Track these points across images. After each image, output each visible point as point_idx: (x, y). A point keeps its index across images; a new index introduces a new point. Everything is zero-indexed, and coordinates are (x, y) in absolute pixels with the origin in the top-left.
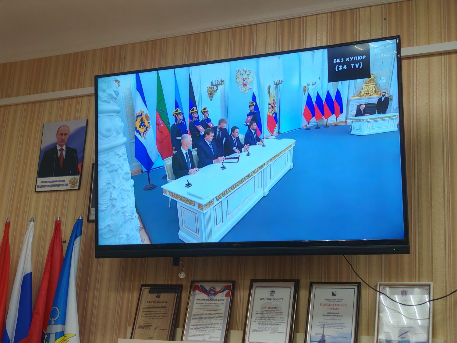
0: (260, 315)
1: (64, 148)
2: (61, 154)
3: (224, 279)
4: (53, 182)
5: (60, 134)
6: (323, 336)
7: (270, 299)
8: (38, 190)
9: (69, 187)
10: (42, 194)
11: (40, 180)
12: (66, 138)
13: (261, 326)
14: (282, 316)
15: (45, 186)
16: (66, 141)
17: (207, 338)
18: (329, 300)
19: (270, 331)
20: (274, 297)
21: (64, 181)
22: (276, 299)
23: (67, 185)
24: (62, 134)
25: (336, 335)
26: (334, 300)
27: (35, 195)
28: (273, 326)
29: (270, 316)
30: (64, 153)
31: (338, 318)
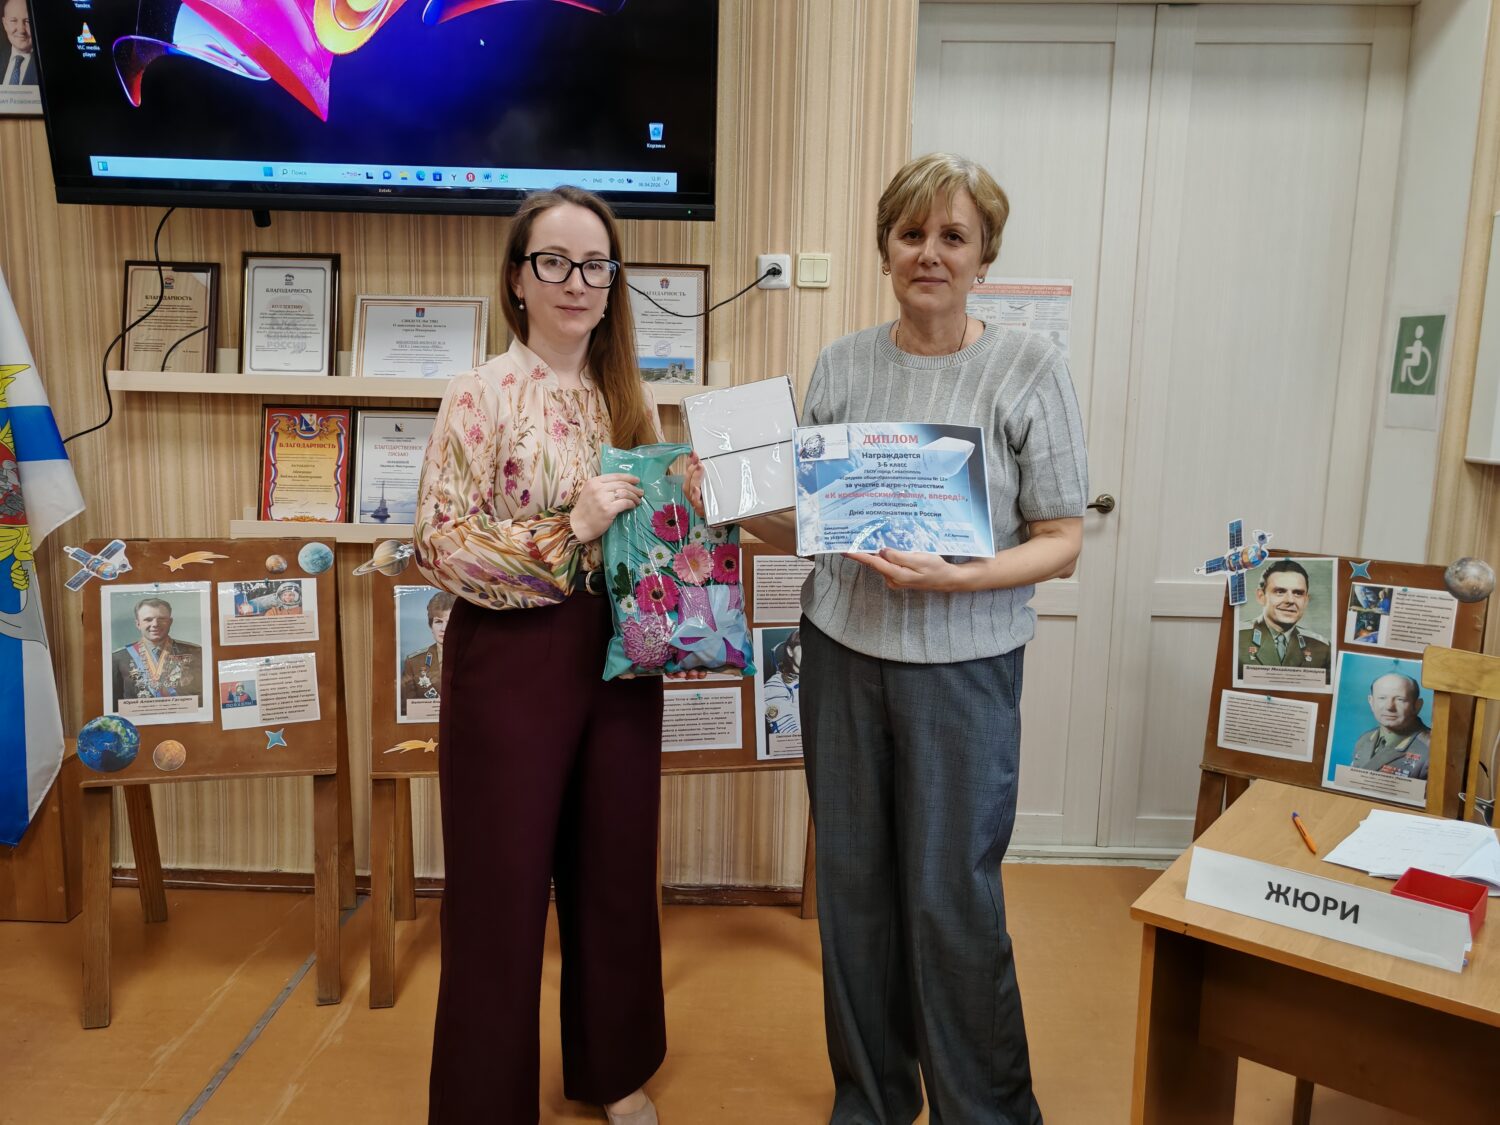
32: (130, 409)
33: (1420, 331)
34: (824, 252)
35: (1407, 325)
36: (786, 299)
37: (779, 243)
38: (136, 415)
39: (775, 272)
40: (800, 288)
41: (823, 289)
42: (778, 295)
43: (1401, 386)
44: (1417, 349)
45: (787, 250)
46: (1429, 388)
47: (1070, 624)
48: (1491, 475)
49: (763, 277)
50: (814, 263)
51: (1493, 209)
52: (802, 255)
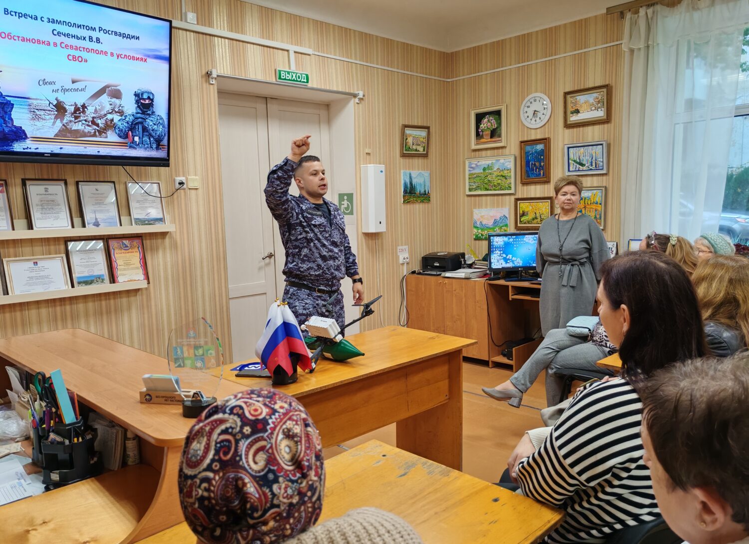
0: (41, 207)
6: (96, 219)
7: (45, 194)
13: (43, 215)
14: (60, 207)
18: (94, 194)
19: (52, 219)
20: (48, 193)
22: (50, 194)
25: (105, 218)
26: (98, 194)
28: (55, 215)
29: (49, 207)
31: (105, 206)
33: (346, 197)
34: (196, 176)
35: (341, 196)
36: (185, 192)
37: (181, 173)
39: (181, 183)
40: (189, 189)
41: (197, 189)
42: (182, 191)
44: (346, 203)
45: (184, 176)
46: (351, 213)
47: (265, 296)
48: (368, 235)
49: (177, 186)
50: (193, 180)
51: (360, 164)
52: (189, 177)
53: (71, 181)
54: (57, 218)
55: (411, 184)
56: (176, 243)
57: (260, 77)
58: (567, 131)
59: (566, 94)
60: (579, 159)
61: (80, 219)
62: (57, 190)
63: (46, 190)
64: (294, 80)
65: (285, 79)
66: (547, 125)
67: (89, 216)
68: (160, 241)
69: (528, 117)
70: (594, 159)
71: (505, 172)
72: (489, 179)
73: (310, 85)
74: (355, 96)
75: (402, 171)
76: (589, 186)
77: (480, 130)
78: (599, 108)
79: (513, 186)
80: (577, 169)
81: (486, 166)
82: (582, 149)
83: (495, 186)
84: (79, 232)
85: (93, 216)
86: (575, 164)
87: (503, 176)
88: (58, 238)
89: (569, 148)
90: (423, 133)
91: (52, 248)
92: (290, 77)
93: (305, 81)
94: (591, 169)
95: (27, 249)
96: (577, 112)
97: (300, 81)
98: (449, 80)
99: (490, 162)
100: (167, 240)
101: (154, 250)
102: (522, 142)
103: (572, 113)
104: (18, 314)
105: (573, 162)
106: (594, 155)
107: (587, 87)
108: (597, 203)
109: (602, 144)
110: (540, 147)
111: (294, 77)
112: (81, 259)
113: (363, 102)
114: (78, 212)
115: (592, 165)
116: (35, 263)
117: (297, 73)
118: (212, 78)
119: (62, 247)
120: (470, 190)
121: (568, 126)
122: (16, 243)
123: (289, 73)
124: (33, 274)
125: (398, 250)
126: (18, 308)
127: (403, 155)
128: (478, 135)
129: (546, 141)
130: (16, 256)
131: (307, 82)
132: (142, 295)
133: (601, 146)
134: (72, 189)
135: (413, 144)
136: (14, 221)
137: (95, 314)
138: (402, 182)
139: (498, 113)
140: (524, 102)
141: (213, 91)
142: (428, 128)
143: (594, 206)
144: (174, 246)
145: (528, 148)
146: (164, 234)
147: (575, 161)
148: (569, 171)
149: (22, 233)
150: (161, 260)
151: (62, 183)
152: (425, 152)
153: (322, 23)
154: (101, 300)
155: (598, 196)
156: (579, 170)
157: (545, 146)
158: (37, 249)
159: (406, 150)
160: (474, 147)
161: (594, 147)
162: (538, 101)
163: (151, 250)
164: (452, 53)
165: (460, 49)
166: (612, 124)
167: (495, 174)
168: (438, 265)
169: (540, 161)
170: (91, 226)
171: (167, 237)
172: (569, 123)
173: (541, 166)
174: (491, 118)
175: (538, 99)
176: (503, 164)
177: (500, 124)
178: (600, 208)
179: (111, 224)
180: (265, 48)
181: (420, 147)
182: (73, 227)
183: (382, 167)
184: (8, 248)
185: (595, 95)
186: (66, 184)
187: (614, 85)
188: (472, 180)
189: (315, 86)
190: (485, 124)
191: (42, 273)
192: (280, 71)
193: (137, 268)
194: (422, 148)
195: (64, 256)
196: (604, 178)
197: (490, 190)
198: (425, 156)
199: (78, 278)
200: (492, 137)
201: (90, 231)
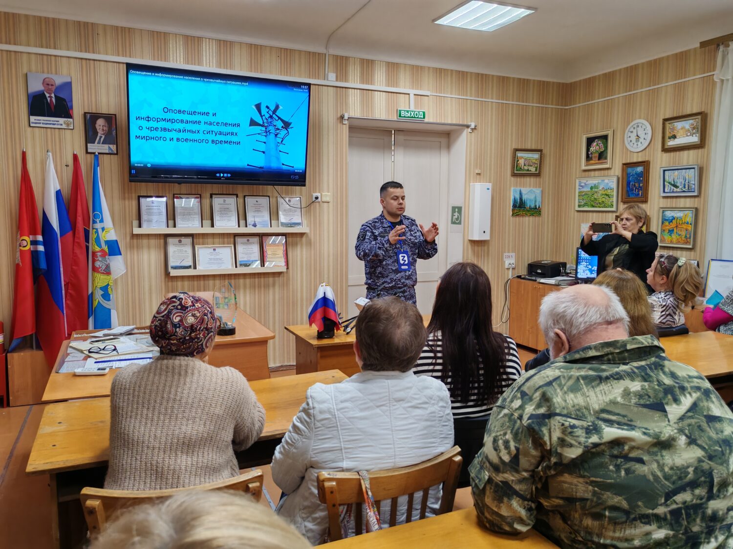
0: (220, 213)
1: (53, 95)
2: (51, 100)
3: (193, 193)
4: (47, 121)
5: (47, 83)
6: (255, 222)
7: (224, 204)
8: (32, 125)
9: (64, 126)
10: (37, 129)
11: (33, 118)
12: (54, 88)
13: (221, 218)
14: (232, 212)
15: (40, 123)
16: (53, 90)
17: (190, 225)
18: (254, 204)
21: (58, 121)
22: (227, 204)
23: (62, 125)
24: (48, 84)
25: (261, 221)
26: (258, 204)
27: (29, 129)
28: (228, 218)
29: (225, 213)
30: (54, 100)
31: (261, 213)
32: (133, 239)
33: (457, 210)
34: (328, 193)
35: (454, 208)
36: (319, 204)
37: (317, 190)
38: (135, 241)
39: (317, 198)
40: (323, 202)
41: (328, 202)
42: (317, 203)
43: (453, 223)
44: (456, 214)
45: (319, 193)
46: (460, 223)
48: (474, 242)
49: (314, 199)
50: (326, 195)
51: (470, 183)
52: (323, 194)
53: (241, 195)
54: (229, 220)
55: (521, 199)
56: (311, 240)
57: (383, 117)
58: (666, 156)
59: (665, 120)
60: (674, 181)
61: (244, 221)
62: (231, 201)
63: (224, 201)
64: (412, 117)
65: (405, 117)
66: (647, 149)
67: (250, 220)
68: (298, 239)
69: (631, 141)
70: (687, 181)
71: (609, 191)
72: (596, 197)
73: (426, 120)
74: (468, 126)
75: (512, 188)
76: (682, 206)
77: (590, 153)
78: (694, 134)
79: (615, 204)
80: (671, 191)
81: (593, 186)
82: (676, 172)
83: (600, 203)
84: (243, 230)
85: (253, 219)
86: (670, 186)
87: (607, 195)
88: (230, 234)
89: (664, 171)
90: (536, 156)
91: (226, 240)
92: (409, 115)
93: (422, 117)
94: (684, 191)
95: (210, 240)
96: (674, 137)
97: (418, 118)
98: (567, 108)
99: (597, 182)
100: (304, 239)
101: (295, 245)
102: (624, 164)
103: (670, 138)
104: (202, 282)
105: (668, 184)
106: (687, 177)
107: (685, 113)
108: (688, 223)
109: (694, 168)
110: (640, 169)
111: (412, 115)
112: (244, 249)
113: (476, 131)
114: (242, 216)
115: (685, 187)
116: (214, 250)
117: (415, 112)
118: (345, 120)
119: (232, 240)
120: (579, 206)
121: (665, 150)
122: (204, 236)
123: (408, 112)
124: (212, 257)
125: (505, 257)
126: (202, 279)
127: (514, 175)
128: (588, 158)
129: (646, 164)
130: (203, 244)
131: (424, 118)
132: (283, 276)
133: (693, 170)
134: (241, 200)
135: (525, 165)
136: (203, 221)
137: (250, 287)
138: (512, 198)
139: (605, 138)
140: (629, 127)
141: (345, 129)
142: (541, 151)
143: (684, 226)
144: (309, 243)
145: (630, 170)
146: (302, 235)
147: (669, 183)
148: (664, 192)
149: (207, 230)
150: (299, 254)
151: (235, 197)
152: (538, 172)
153: (441, 70)
154: (255, 278)
155: (689, 217)
156: (673, 192)
157: (644, 168)
158: (217, 240)
159: (517, 170)
160: (584, 168)
161: (688, 170)
162: (640, 126)
163: (292, 245)
164: (571, 84)
165: (578, 79)
166: (706, 150)
167: (601, 192)
168: (540, 271)
169: (639, 182)
170: (251, 226)
171: (305, 236)
172: (666, 147)
173: (640, 187)
174: (599, 142)
175: (640, 125)
176: (608, 184)
177: (606, 148)
178: (691, 228)
179: (265, 226)
180: (390, 94)
181: (532, 167)
182: (239, 226)
183: (489, 185)
184: (199, 238)
185: (691, 121)
186: (237, 197)
187: (709, 112)
188: (581, 198)
189: (431, 121)
190: (594, 148)
191: (218, 257)
192: (400, 111)
193: (281, 257)
194: (534, 169)
195: (233, 246)
196: (696, 199)
197: (596, 207)
198: (538, 175)
199: (240, 261)
200: (599, 159)
201: (250, 230)
